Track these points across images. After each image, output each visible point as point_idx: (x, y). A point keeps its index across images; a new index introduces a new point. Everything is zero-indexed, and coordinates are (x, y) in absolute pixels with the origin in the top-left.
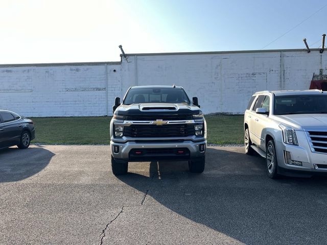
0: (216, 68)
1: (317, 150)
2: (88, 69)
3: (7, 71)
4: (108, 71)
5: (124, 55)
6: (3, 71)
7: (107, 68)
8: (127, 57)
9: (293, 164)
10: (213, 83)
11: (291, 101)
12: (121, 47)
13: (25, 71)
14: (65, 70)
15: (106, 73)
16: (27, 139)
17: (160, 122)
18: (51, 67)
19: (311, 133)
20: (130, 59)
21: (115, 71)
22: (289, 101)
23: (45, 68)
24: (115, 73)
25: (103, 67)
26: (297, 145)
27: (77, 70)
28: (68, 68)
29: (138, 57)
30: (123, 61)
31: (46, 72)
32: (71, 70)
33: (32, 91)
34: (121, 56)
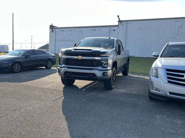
0: (178, 28)
1: (169, 82)
2: (100, 29)
3: (62, 31)
4: (111, 31)
5: (120, 21)
6: (60, 31)
7: (110, 29)
8: (122, 22)
9: (155, 90)
10: (175, 38)
11: (179, 49)
12: (118, 16)
13: (70, 31)
14: (89, 30)
15: (110, 32)
16: (51, 64)
17: (80, 57)
18: (82, 29)
19: (167, 70)
20: (123, 23)
21: (114, 30)
22: (178, 49)
23: (79, 29)
24: (114, 32)
25: (108, 28)
26: (158, 77)
27: (95, 30)
28: (90, 29)
29: (128, 22)
30: (119, 25)
31: (80, 31)
32: (92, 30)
33: (72, 41)
34: (118, 22)
